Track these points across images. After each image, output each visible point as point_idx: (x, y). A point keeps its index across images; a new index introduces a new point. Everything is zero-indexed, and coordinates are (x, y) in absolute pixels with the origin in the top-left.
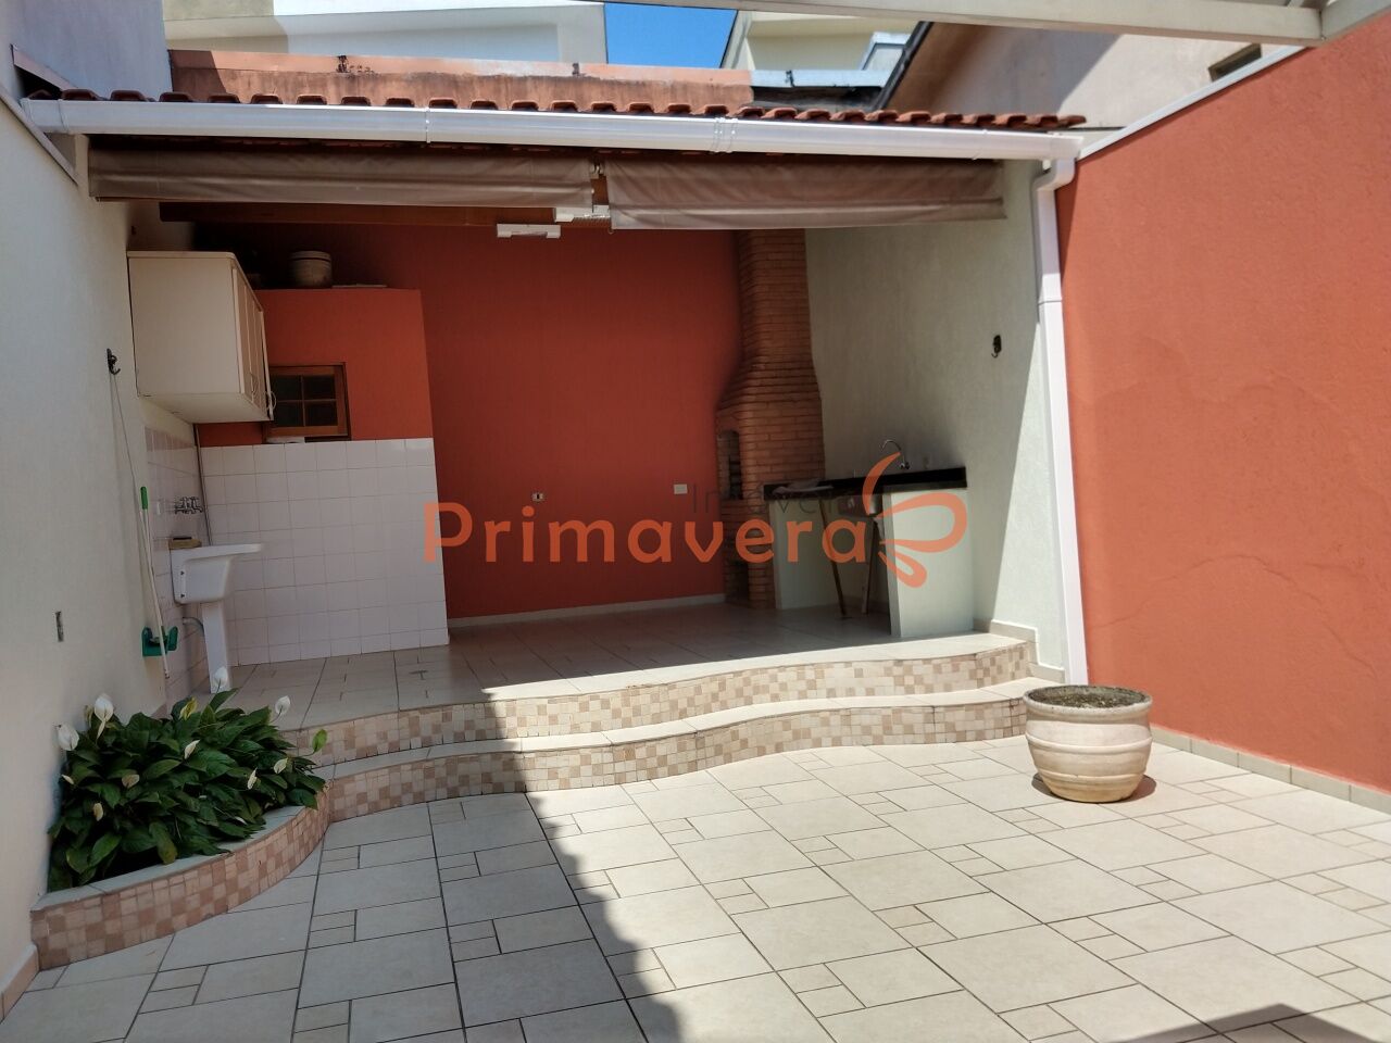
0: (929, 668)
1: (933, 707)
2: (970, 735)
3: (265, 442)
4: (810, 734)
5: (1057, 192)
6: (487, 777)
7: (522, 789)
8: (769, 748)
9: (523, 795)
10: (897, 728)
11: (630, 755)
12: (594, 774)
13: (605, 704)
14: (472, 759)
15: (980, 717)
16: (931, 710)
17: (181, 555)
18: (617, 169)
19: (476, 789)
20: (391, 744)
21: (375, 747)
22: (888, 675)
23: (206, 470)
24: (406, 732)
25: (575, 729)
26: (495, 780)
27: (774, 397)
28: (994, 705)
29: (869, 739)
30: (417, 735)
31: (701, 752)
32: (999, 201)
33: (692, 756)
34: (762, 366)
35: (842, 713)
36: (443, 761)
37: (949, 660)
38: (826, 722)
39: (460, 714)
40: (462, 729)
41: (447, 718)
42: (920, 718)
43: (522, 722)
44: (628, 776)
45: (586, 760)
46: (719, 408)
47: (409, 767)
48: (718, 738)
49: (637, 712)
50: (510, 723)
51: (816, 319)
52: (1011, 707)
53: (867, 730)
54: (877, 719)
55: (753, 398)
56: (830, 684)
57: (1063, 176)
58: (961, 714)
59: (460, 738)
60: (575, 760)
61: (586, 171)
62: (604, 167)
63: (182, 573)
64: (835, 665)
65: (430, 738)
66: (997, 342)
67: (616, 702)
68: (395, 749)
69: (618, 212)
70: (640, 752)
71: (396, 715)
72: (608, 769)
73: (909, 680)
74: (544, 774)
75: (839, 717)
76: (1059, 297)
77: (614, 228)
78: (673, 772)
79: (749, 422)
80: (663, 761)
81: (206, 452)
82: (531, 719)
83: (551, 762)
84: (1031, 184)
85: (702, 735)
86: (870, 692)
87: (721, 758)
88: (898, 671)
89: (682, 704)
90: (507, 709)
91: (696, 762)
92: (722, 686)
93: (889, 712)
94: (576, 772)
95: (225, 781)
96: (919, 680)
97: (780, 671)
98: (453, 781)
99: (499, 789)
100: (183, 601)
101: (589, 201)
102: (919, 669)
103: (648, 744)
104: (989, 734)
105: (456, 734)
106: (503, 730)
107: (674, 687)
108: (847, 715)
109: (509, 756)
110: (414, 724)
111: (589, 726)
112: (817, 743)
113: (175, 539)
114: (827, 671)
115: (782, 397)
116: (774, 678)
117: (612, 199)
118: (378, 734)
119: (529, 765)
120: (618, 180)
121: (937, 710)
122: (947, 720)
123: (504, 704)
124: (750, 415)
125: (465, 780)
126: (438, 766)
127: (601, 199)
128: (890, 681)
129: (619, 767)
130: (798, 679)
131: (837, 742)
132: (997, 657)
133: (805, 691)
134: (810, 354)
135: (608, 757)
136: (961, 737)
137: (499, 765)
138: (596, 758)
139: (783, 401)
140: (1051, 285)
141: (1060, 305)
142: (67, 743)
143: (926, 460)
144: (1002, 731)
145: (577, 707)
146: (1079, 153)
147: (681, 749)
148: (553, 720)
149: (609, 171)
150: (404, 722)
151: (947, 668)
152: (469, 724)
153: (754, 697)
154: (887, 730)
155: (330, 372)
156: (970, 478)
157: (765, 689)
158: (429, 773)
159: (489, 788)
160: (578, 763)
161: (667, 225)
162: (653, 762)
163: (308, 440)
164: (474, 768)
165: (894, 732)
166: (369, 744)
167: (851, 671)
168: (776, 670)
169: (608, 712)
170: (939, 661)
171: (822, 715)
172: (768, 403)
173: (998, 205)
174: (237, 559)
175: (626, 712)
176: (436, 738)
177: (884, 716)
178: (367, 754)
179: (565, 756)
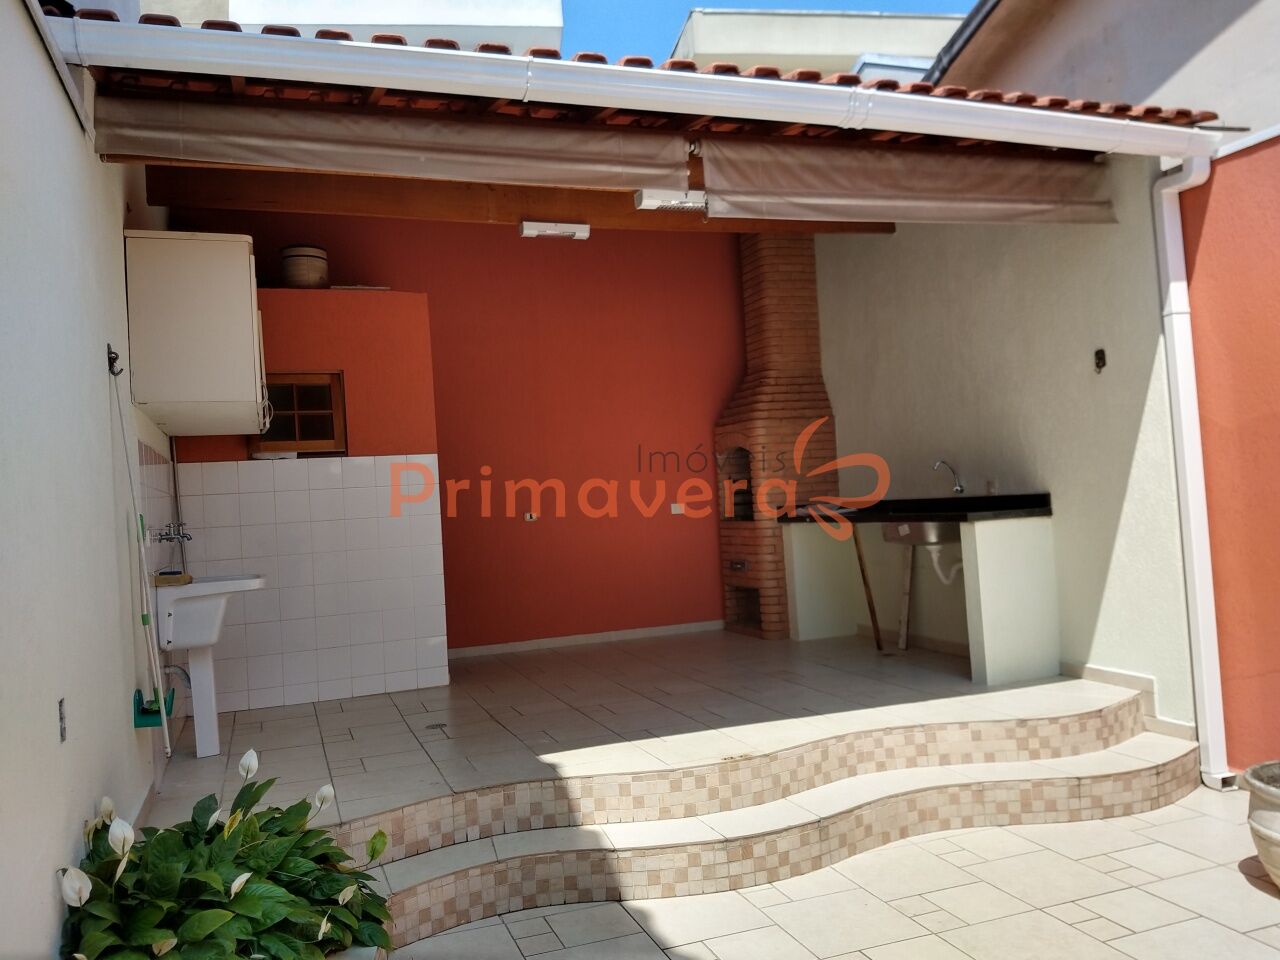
0: (1056, 728)
1: (1079, 779)
2: (1118, 810)
3: (250, 458)
4: (937, 814)
5: (1181, 195)
6: (571, 883)
7: (615, 896)
8: (895, 833)
9: (616, 904)
10: (1038, 805)
11: (747, 854)
12: (705, 878)
13: (701, 781)
14: (552, 859)
15: (1128, 788)
16: (1076, 782)
17: (169, 594)
18: (714, 148)
19: (558, 898)
20: (444, 836)
21: (426, 841)
22: (1010, 737)
23: (183, 489)
24: (462, 820)
25: (665, 814)
26: (581, 885)
27: (787, 414)
28: (1143, 773)
29: (1006, 818)
30: (474, 822)
31: (825, 845)
32: (1108, 203)
33: (815, 851)
34: (772, 381)
35: (974, 788)
36: (517, 863)
37: (1076, 718)
38: (954, 800)
39: (524, 795)
40: (528, 814)
41: (509, 800)
42: (1063, 792)
43: (600, 805)
44: (746, 880)
45: (694, 860)
46: (717, 425)
47: (478, 871)
48: (843, 826)
49: (737, 791)
50: (585, 806)
51: (825, 332)
52: (1158, 774)
53: (1002, 808)
54: (1014, 795)
55: (765, 414)
56: (943, 748)
57: (1197, 177)
58: (1108, 785)
59: (524, 826)
60: (681, 860)
61: (680, 149)
62: (700, 147)
63: (170, 615)
64: (949, 726)
65: (490, 825)
66: (1100, 358)
67: (713, 780)
68: (449, 842)
69: (716, 198)
70: (759, 849)
71: (450, 799)
72: (722, 871)
73: (1034, 744)
74: (643, 878)
75: (970, 793)
76: (1188, 309)
77: (710, 215)
78: (796, 872)
79: (761, 440)
80: (784, 858)
81: (183, 467)
82: (612, 801)
83: (652, 863)
84: (1152, 187)
85: (825, 824)
86: (990, 758)
87: (845, 850)
88: (1021, 732)
89: (785, 779)
90: (583, 788)
91: (820, 857)
92: (825, 755)
93: (1028, 786)
94: (682, 875)
95: (285, 926)
96: (1045, 743)
97: (886, 734)
98: (530, 888)
99: (586, 897)
100: (169, 648)
101: (685, 184)
102: (1045, 730)
103: (767, 838)
104: (1136, 807)
105: (519, 821)
106: (577, 814)
107: (776, 758)
108: (979, 791)
109: (600, 855)
110: (471, 809)
111: (681, 810)
112: (945, 825)
113: (161, 574)
114: (939, 734)
115: (794, 414)
116: (879, 743)
117: (708, 183)
118: (430, 824)
119: (623, 866)
120: (716, 162)
121: (1083, 782)
122: (1094, 793)
123: (578, 781)
124: (761, 431)
125: (544, 886)
126: (511, 868)
127: (696, 184)
128: (1012, 744)
129: (735, 868)
130: (907, 744)
131: (967, 823)
132: (1120, 712)
133: (915, 758)
134: (820, 369)
135: (722, 856)
136: (1108, 813)
137: (586, 866)
138: (707, 858)
139: (795, 418)
140: (1178, 294)
141: (1188, 317)
142: (76, 897)
143: (989, 484)
144: (1149, 803)
145: (668, 786)
146: (1216, 151)
147: (804, 842)
148: (639, 802)
149: (706, 151)
150: (461, 806)
151: (1075, 728)
152: (536, 808)
153: (859, 766)
154: (1026, 807)
155: (325, 380)
156: (1055, 504)
157: (870, 756)
158: (501, 878)
159: (574, 895)
160: (685, 864)
161: (769, 213)
162: (773, 860)
163: (301, 456)
164: (554, 871)
165: (1034, 809)
166: (420, 837)
167: (967, 733)
168: (882, 733)
169: (704, 792)
170: (1067, 720)
171: (950, 790)
172: (781, 419)
173: (1106, 209)
174: (235, 598)
175: (725, 792)
176: (497, 827)
177: (1022, 791)
178: (418, 850)
179: (669, 855)
